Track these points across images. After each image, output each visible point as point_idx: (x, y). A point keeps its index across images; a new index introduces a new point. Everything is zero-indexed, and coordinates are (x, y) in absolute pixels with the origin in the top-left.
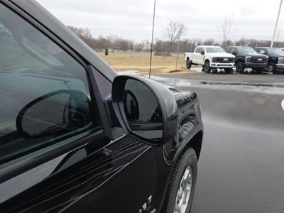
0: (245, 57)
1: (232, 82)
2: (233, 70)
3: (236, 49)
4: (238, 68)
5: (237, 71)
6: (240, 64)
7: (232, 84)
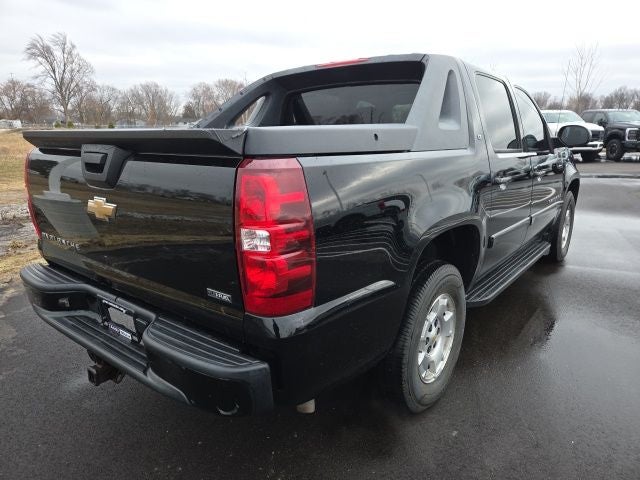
0: (624, 130)
1: (600, 174)
2: (599, 157)
3: (605, 114)
4: (610, 151)
5: (608, 158)
6: (615, 143)
7: (599, 177)
